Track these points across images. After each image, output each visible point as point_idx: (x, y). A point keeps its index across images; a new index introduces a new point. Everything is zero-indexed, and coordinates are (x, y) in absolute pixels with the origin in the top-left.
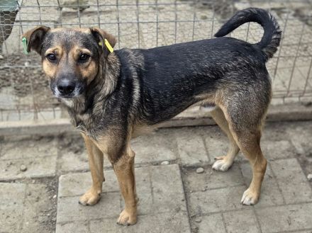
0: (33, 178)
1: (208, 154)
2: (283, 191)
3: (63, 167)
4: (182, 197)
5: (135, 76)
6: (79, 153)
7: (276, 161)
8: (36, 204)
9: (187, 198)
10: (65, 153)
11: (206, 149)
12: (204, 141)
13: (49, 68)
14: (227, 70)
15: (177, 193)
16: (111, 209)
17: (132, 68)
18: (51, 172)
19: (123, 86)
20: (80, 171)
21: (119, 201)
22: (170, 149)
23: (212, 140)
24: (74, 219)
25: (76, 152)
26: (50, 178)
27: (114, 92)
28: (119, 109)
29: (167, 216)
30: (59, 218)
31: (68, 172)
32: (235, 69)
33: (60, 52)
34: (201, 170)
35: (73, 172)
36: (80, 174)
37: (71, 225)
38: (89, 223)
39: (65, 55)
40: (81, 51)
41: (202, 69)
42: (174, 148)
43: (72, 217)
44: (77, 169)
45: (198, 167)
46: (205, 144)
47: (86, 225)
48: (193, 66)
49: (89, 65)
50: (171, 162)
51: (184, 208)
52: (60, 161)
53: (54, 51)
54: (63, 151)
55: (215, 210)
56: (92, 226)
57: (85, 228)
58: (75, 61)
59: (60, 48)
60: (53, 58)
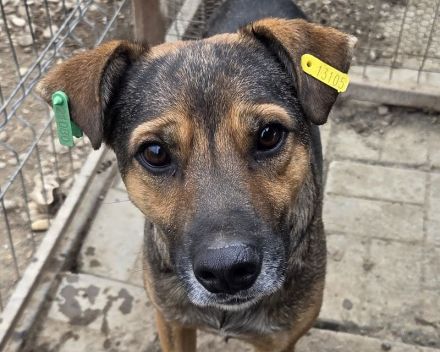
3: (337, 149)
6: (365, 134)
10: (342, 129)
13: (152, 196)
16: (407, 228)
20: (364, 161)
21: (422, 220)
24: (347, 229)
25: (361, 131)
31: (344, 159)
33: (183, 132)
35: (352, 160)
36: (363, 165)
38: (370, 242)
39: (202, 142)
40: (257, 117)
43: (344, 227)
44: (360, 157)
47: (363, 243)
49: (288, 163)
52: (334, 139)
53: (159, 133)
54: (339, 126)
56: (375, 247)
57: (362, 248)
58: (244, 156)
59: (181, 119)
60: (162, 158)
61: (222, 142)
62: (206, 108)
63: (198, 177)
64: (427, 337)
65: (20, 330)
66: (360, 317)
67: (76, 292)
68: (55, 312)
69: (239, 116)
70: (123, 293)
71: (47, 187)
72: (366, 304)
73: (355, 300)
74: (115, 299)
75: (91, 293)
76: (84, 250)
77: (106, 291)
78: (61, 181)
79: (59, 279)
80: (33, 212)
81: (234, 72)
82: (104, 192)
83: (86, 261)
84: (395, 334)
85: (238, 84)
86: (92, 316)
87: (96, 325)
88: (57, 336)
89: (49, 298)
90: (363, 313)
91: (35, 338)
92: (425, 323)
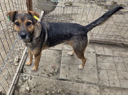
0: (56, 50)
1: (104, 52)
2: (127, 67)
3: (63, 48)
4: (96, 63)
5: (46, 31)
7: (125, 58)
8: (56, 57)
9: (97, 64)
11: (104, 51)
12: (103, 48)
14: (74, 35)
15: (94, 62)
17: (46, 29)
18: (61, 49)
19: (43, 35)
20: (68, 50)
22: (93, 49)
23: (106, 48)
26: (60, 50)
27: (39, 37)
28: (40, 42)
29: (91, 67)
30: (62, 62)
32: (77, 35)
33: (20, 22)
34: (102, 56)
35: (66, 50)
37: (65, 64)
39: (22, 23)
41: (67, 33)
42: (94, 48)
43: (65, 62)
45: (101, 55)
46: (103, 49)
48: (64, 31)
49: (31, 27)
50: (93, 52)
51: (96, 66)
52: (63, 46)
55: (105, 69)
56: (70, 65)
57: (68, 66)
58: (26, 25)
59: (20, 20)
60: (18, 24)
61: (24, 23)
62: (23, 20)
63: (21, 26)
64: (79, 81)
65: (15, 84)
66: (68, 78)
67: (23, 76)
68: (20, 80)
69: (26, 21)
70: (30, 76)
71: (17, 58)
72: (69, 76)
73: (68, 75)
74: (29, 77)
75: (25, 77)
76: (24, 69)
77: (28, 76)
78: (19, 57)
79: (20, 74)
80: (15, 62)
81: (26, 16)
82: (26, 58)
83: (24, 71)
84: (74, 81)
85: (26, 18)
86: (26, 80)
87: (26, 82)
88: (20, 84)
89: (19, 78)
90: (69, 77)
91: (17, 85)
92: (79, 79)
